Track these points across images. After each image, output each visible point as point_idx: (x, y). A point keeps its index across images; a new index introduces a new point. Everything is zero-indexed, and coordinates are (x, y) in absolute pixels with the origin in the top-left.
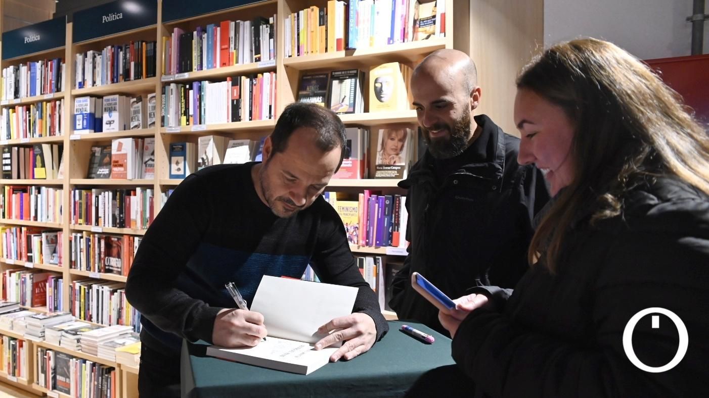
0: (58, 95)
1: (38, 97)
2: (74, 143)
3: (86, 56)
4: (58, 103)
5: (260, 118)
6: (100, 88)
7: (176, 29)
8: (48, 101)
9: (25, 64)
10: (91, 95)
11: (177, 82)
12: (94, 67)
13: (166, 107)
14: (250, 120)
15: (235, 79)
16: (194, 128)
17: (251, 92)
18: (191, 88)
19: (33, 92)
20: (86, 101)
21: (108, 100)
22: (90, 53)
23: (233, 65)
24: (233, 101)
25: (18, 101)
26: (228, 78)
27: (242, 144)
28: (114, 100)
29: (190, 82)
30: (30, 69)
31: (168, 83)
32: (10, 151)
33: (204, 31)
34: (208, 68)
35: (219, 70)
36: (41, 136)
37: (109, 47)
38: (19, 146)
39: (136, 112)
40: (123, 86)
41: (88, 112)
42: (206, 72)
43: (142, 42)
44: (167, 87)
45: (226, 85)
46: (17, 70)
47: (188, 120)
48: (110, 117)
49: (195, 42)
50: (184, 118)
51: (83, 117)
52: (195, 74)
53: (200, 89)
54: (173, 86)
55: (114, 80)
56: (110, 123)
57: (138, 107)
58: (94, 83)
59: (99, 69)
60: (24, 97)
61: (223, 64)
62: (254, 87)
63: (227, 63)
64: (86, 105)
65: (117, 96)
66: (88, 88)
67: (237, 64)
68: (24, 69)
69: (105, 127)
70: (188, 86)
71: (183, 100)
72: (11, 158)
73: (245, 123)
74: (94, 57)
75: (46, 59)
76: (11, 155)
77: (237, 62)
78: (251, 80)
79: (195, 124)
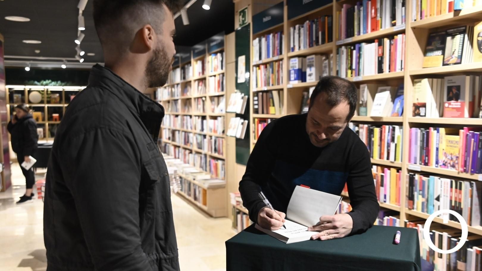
0: (280, 57)
1: (271, 59)
2: (290, 90)
3: (295, 29)
4: (281, 62)
5: (395, 70)
6: (304, 50)
7: (344, 5)
8: (276, 61)
9: (264, 37)
10: (298, 56)
11: (346, 45)
12: (299, 37)
13: (339, 63)
14: (389, 72)
15: (380, 40)
16: (355, 79)
17: (390, 50)
18: (354, 49)
19: (268, 56)
20: (295, 60)
21: (309, 59)
22: (297, 26)
23: (379, 30)
24: (379, 58)
25: (261, 62)
26: (376, 40)
27: (385, 90)
28: (312, 58)
29: (354, 44)
30: (266, 40)
31: (340, 46)
32: (257, 96)
33: (361, 5)
34: (364, 33)
35: (370, 34)
36: (273, 85)
37: (308, 22)
38: (263, 92)
39: (325, 67)
40: (315, 49)
41: (297, 68)
42: (363, 36)
43: (325, 16)
44: (340, 49)
45: (375, 45)
46: (260, 41)
47: (352, 73)
48: (311, 70)
49: (356, 13)
50: (349, 72)
51: (295, 71)
52: (356, 38)
53: (360, 49)
54: (343, 48)
55: (311, 45)
56: (310, 75)
57: (326, 63)
58: (300, 47)
59: (302, 38)
60: (264, 60)
61: (373, 30)
62: (392, 47)
63: (375, 29)
64: (296, 63)
65: (313, 56)
66: (297, 52)
67: (381, 30)
68: (263, 40)
69: (308, 78)
70: (352, 48)
71: (350, 58)
72: (258, 100)
73: (386, 74)
74: (299, 29)
75: (274, 32)
76: (258, 98)
77: (381, 28)
78: (390, 41)
79: (356, 76)
